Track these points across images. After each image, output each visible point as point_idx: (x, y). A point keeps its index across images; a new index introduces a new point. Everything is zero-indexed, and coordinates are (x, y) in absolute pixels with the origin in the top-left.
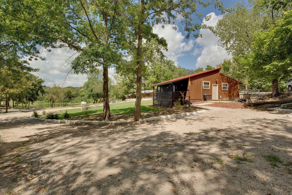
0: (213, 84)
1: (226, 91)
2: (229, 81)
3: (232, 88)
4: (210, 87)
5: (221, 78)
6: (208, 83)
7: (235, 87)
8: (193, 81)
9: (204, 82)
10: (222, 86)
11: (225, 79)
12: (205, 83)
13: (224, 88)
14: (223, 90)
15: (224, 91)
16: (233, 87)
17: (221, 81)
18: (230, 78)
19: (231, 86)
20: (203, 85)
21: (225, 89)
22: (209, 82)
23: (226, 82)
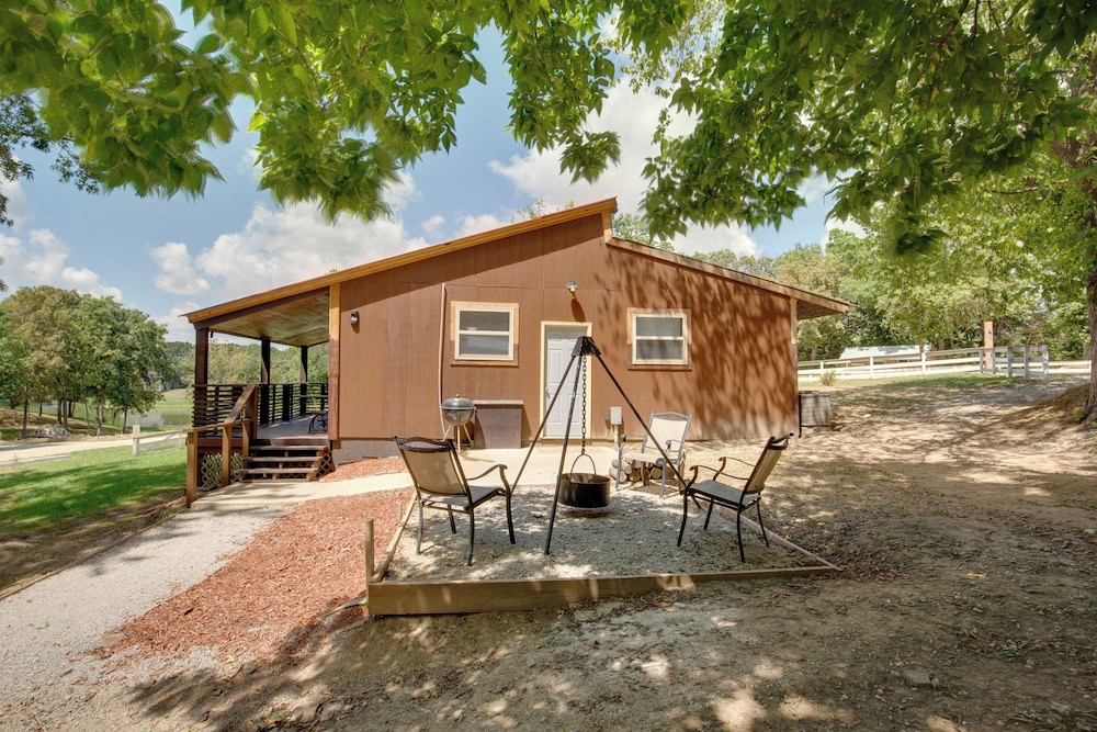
0: (543, 324)
1: (668, 370)
2: (703, 299)
3: (731, 347)
4: (518, 348)
5: (619, 285)
6: (501, 320)
7: (762, 342)
8: (366, 311)
9: (458, 307)
10: (634, 338)
11: (662, 286)
12: (468, 319)
13: (656, 350)
14: (635, 361)
15: (651, 369)
16: (738, 340)
17: (623, 298)
18: (704, 273)
19: (719, 338)
20: (456, 332)
21: (664, 357)
22: (511, 309)
23: (669, 306)
